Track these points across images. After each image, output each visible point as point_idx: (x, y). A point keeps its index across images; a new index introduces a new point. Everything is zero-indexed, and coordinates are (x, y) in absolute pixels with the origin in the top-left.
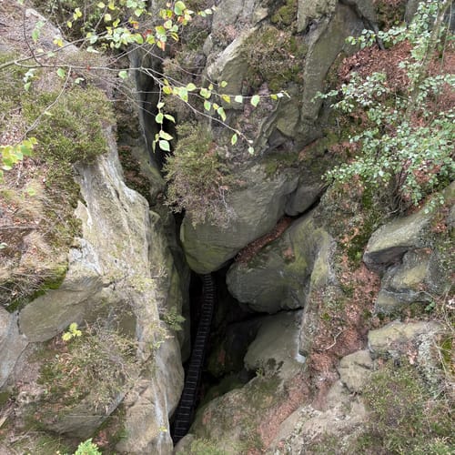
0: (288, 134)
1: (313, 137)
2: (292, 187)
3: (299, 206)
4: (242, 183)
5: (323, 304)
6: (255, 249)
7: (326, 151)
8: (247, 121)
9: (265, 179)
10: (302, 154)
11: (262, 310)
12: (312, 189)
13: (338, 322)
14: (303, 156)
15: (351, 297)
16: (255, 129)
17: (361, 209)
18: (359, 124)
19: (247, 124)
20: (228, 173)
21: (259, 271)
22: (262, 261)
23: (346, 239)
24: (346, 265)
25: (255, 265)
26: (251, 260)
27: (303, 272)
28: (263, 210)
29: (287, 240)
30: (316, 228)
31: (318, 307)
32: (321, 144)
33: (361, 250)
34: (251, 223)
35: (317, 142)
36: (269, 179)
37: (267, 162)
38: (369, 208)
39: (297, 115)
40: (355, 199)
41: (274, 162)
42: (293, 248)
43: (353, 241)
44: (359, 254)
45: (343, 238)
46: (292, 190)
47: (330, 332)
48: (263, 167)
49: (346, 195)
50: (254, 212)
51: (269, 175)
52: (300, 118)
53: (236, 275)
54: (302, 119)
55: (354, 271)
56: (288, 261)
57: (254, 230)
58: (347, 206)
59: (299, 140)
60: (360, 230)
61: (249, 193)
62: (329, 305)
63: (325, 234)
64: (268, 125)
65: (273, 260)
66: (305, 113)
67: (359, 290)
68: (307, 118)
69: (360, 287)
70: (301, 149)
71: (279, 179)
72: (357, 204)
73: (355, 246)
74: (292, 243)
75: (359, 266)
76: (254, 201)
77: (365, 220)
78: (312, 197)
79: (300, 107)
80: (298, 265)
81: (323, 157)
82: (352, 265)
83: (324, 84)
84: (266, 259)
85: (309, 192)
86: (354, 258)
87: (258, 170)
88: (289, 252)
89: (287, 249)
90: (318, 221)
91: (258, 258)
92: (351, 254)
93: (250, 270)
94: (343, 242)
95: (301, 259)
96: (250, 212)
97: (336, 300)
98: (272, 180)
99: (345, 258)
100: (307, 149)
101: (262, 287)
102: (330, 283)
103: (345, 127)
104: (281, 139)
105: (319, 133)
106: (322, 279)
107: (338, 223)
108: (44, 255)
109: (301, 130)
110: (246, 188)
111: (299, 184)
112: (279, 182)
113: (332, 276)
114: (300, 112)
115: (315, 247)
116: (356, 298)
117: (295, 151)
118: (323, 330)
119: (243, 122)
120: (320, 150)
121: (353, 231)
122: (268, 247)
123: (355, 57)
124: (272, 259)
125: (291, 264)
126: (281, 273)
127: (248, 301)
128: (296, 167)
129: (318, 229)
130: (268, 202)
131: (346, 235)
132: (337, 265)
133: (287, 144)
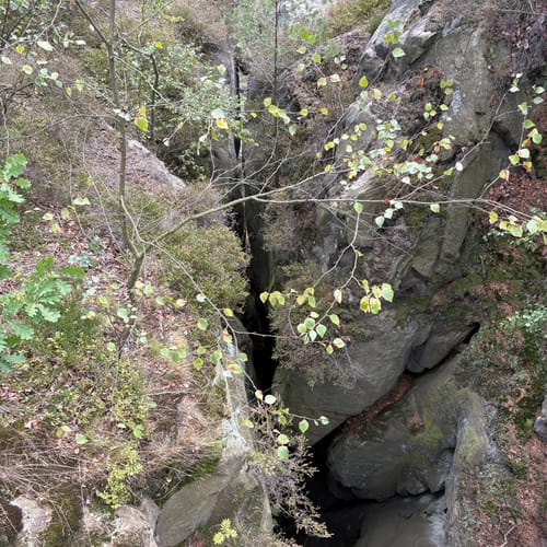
0: (425, 274)
1: (450, 278)
2: (424, 336)
3: (428, 361)
4: (368, 332)
5: (482, 489)
6: (370, 415)
7: (467, 294)
8: (377, 259)
9: (394, 328)
10: (436, 297)
11: (371, 496)
12: (447, 339)
13: (509, 514)
14: (437, 299)
15: (525, 478)
16: (387, 269)
17: (524, 364)
18: (510, 262)
19: (376, 263)
20: (351, 320)
21: (376, 444)
22: (380, 431)
23: (510, 402)
24: (513, 436)
25: (370, 437)
26: (363, 430)
27: (436, 445)
28: (390, 366)
29: (413, 403)
30: (459, 388)
31: (475, 492)
32: (460, 286)
33: (532, 417)
34: (374, 383)
35: (454, 283)
36: (399, 328)
37: (396, 308)
38: (536, 362)
39: (436, 253)
40: (514, 351)
41: (404, 308)
42: (421, 413)
43: (520, 405)
44: (529, 422)
45: (506, 401)
46: (423, 341)
47: (498, 527)
48: (393, 313)
49: (501, 347)
50: (379, 369)
51: (399, 323)
52: (439, 256)
53: (344, 449)
54: (442, 257)
55: (524, 445)
56: (414, 431)
57: (377, 390)
58: (504, 360)
59: (435, 281)
60: (528, 390)
61: (375, 344)
62: (493, 490)
63: (474, 396)
64: (404, 264)
65: (394, 431)
66: (446, 249)
67: (535, 469)
68: (448, 256)
69: (535, 465)
70: (435, 292)
71: (410, 328)
72: (516, 358)
73: (523, 411)
74: (419, 407)
75: (530, 437)
76: (380, 355)
77: (532, 378)
78: (446, 349)
79: (440, 243)
80: (430, 435)
81: (462, 301)
82: (522, 436)
83: (468, 217)
84: (384, 428)
85: (443, 343)
86: (523, 427)
87: (387, 316)
88: (415, 419)
89: (413, 415)
90: (462, 379)
91: (373, 428)
92: (519, 421)
93: (363, 444)
94: (506, 405)
95: (435, 428)
96: (374, 368)
97: (502, 483)
98: (402, 328)
99: (512, 427)
100: (442, 291)
101: (377, 465)
102: (490, 460)
103: (492, 266)
104: (415, 280)
105: (458, 272)
106: (478, 455)
107: (494, 382)
108: (202, 428)
109: (439, 269)
110: (371, 338)
111: (431, 333)
112: (410, 331)
113: (493, 450)
114: (440, 249)
115: (459, 413)
116: (531, 480)
117: (429, 294)
118: (486, 525)
119: (371, 261)
120: (460, 293)
121: (519, 392)
122: (386, 414)
123: (502, 187)
124: (392, 429)
125: (419, 435)
126: (404, 446)
127: (355, 484)
128: (430, 313)
129: (463, 390)
130: (396, 355)
131: (508, 397)
132: (502, 436)
133: (418, 286)
